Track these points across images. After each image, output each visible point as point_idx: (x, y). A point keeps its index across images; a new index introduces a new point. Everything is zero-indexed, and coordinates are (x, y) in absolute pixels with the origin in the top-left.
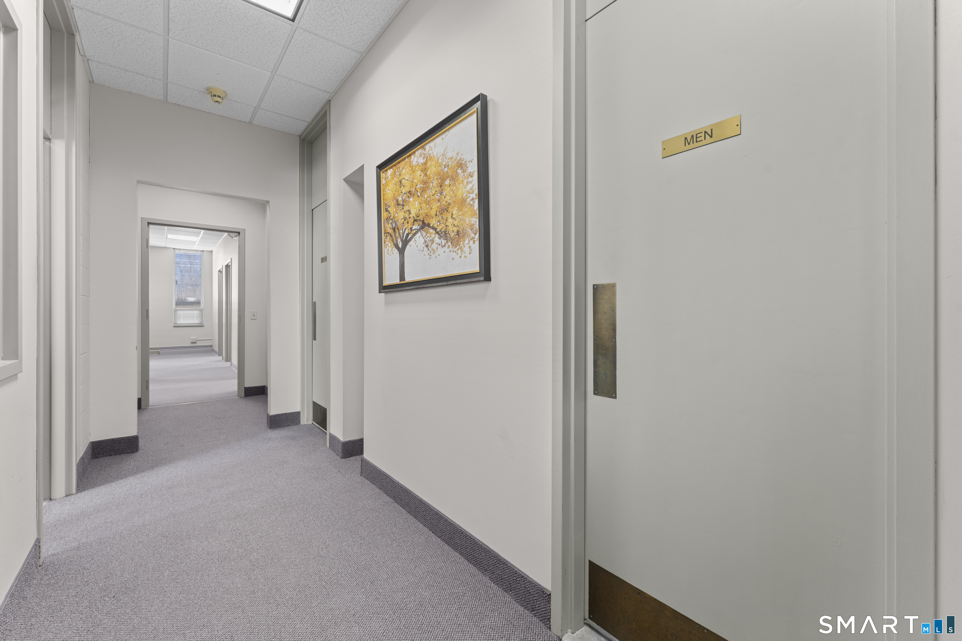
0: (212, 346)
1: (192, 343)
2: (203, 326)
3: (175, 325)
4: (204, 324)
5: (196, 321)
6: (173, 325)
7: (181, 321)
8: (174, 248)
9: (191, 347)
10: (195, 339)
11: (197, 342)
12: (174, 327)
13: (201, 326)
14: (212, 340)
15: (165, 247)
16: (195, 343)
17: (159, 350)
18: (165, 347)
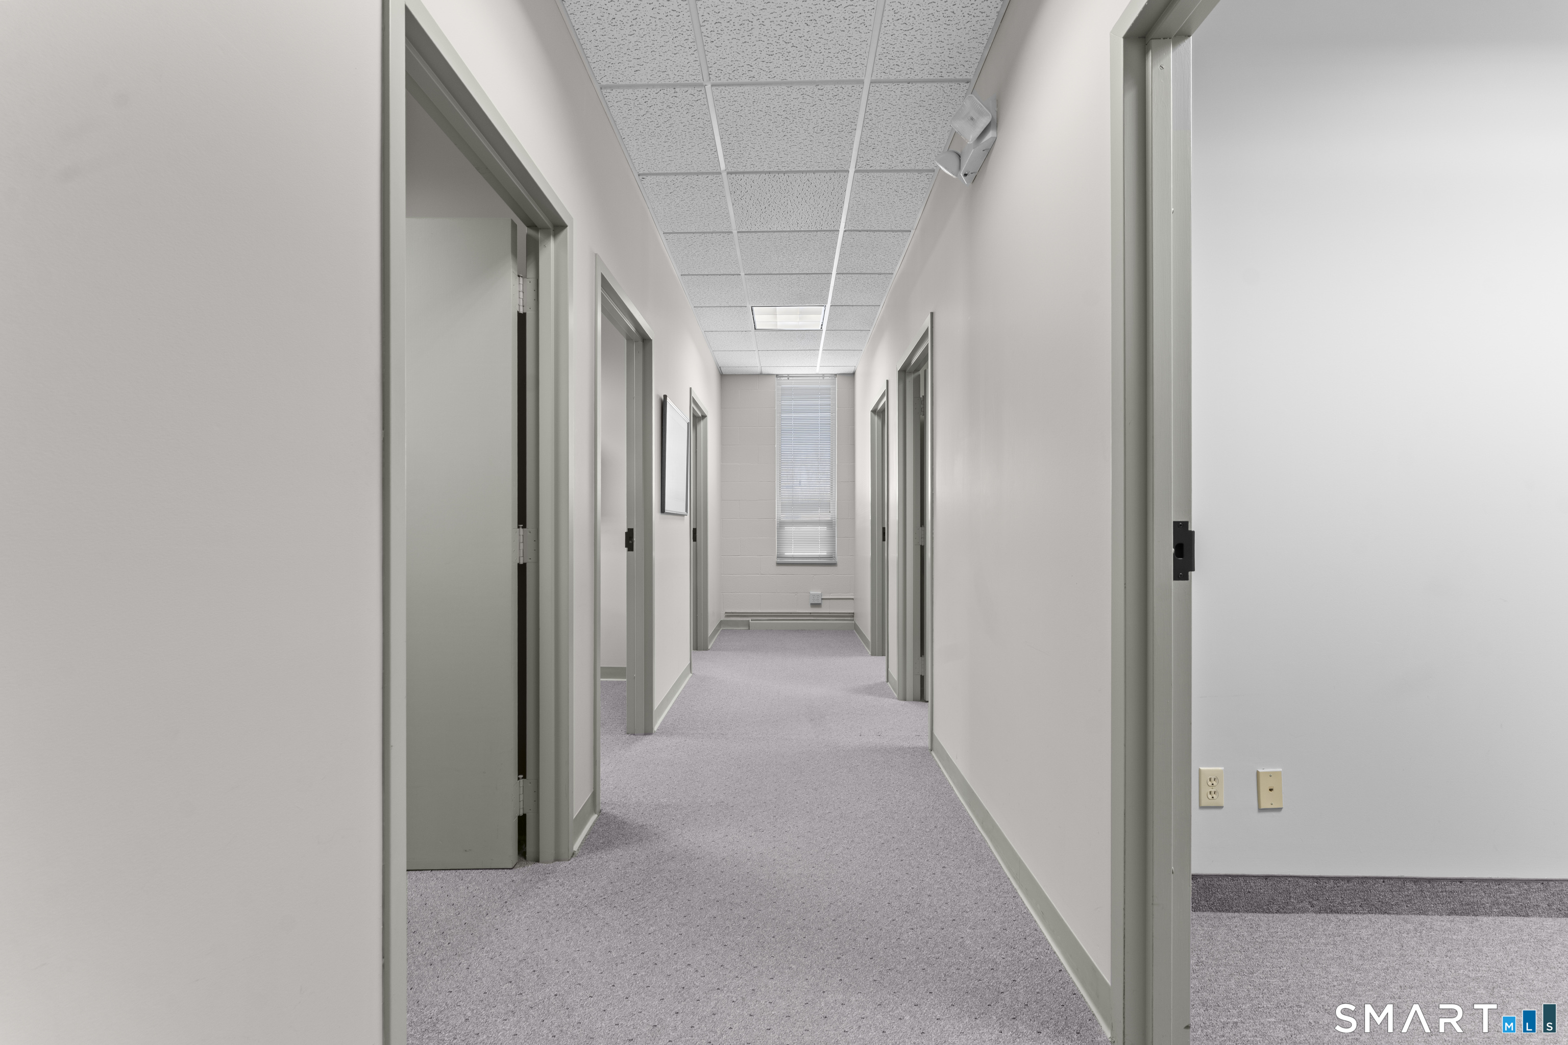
0: (853, 616)
1: (814, 605)
2: (835, 564)
3: (779, 561)
4: (838, 559)
5: (820, 551)
6: (776, 560)
7: (792, 551)
8: (777, 375)
9: (810, 615)
10: (818, 595)
11: (823, 605)
12: (778, 564)
13: (828, 562)
14: (853, 599)
15: (761, 375)
16: (818, 605)
17: (750, 619)
18: (760, 611)
